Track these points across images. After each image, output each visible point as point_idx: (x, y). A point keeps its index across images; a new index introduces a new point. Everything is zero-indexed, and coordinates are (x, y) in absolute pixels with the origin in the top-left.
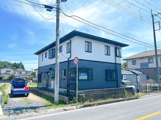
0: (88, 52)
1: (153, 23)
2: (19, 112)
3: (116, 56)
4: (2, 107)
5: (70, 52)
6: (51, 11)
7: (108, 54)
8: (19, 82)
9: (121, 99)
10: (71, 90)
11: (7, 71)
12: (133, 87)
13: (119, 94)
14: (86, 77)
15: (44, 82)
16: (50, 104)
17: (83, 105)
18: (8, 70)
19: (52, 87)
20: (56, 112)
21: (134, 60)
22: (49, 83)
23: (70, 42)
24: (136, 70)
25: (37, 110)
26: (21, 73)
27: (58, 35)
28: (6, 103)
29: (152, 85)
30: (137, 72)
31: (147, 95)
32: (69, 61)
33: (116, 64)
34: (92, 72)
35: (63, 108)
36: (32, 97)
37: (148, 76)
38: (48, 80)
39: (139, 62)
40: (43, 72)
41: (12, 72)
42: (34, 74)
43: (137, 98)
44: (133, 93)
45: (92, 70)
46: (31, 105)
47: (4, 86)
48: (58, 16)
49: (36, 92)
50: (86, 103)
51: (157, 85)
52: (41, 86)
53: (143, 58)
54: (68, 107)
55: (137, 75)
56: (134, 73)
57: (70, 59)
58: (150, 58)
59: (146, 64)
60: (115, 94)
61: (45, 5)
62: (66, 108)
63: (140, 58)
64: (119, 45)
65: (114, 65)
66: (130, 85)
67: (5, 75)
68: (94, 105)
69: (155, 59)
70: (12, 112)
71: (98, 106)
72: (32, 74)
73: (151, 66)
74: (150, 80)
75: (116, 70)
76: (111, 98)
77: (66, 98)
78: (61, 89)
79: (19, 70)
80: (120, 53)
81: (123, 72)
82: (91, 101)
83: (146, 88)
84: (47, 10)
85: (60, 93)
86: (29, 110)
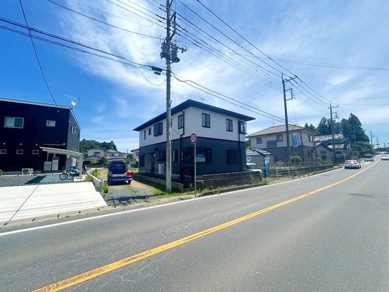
0: (206, 127)
1: (284, 91)
2: (125, 202)
3: (240, 132)
4: (104, 197)
5: (183, 127)
6: (160, 74)
7: (230, 130)
8: (117, 165)
9: (246, 185)
10: (186, 176)
11: (96, 153)
12: (260, 170)
13: (243, 180)
14: (203, 160)
15: (148, 165)
16: (161, 192)
17: (202, 194)
18: (97, 151)
19: (160, 172)
20: (170, 202)
21: (259, 138)
22: (155, 167)
23: (183, 115)
24: (264, 149)
25: (147, 199)
26: (113, 155)
27: (168, 105)
28: (106, 192)
29: (282, 168)
30: (264, 152)
31: (276, 181)
32: (181, 139)
33: (239, 142)
34: (211, 153)
35: (178, 197)
36: (134, 184)
37: (276, 158)
38: (153, 164)
39: (265, 141)
40: (146, 153)
41: (102, 154)
42: (130, 156)
43: (266, 184)
44: (261, 179)
45: (211, 150)
46: (138, 194)
47: (96, 171)
48: (168, 81)
49: (139, 178)
50: (206, 191)
51: (288, 168)
52: (144, 171)
53: (270, 135)
54: (184, 196)
55: (264, 156)
56: (261, 153)
57: (184, 136)
58: (279, 135)
59: (274, 143)
60: (238, 179)
61: (152, 67)
62: (182, 197)
63: (267, 135)
64: (243, 119)
65: (237, 144)
66: (256, 168)
67: (93, 158)
68: (216, 193)
69: (285, 136)
70: (117, 202)
71: (221, 194)
72: (127, 156)
73: (279, 145)
74: (279, 163)
75: (240, 150)
76: (234, 184)
77: (181, 185)
78: (175, 175)
79: (110, 151)
80: (244, 128)
81: (248, 152)
82: (211, 189)
83: (275, 172)
84: (155, 73)
85: (173, 180)
86: (137, 200)
